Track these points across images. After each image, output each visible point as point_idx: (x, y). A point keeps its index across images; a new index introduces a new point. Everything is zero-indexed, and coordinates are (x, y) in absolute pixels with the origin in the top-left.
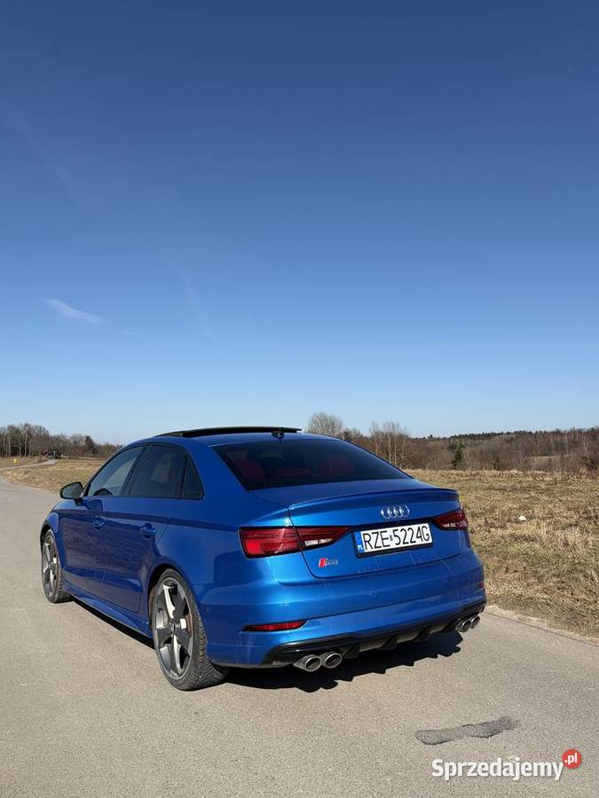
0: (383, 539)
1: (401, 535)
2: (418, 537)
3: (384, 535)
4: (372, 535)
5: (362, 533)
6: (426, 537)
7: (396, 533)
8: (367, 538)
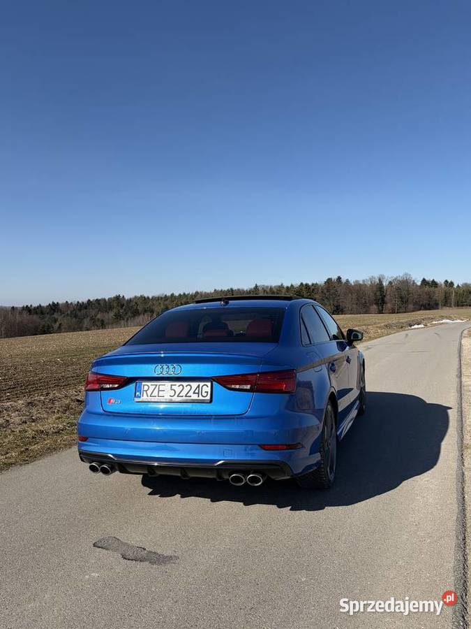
0: (159, 391)
1: (178, 389)
2: (194, 393)
3: (161, 388)
4: (150, 386)
5: (143, 384)
6: (204, 394)
7: (173, 387)
8: (146, 388)
